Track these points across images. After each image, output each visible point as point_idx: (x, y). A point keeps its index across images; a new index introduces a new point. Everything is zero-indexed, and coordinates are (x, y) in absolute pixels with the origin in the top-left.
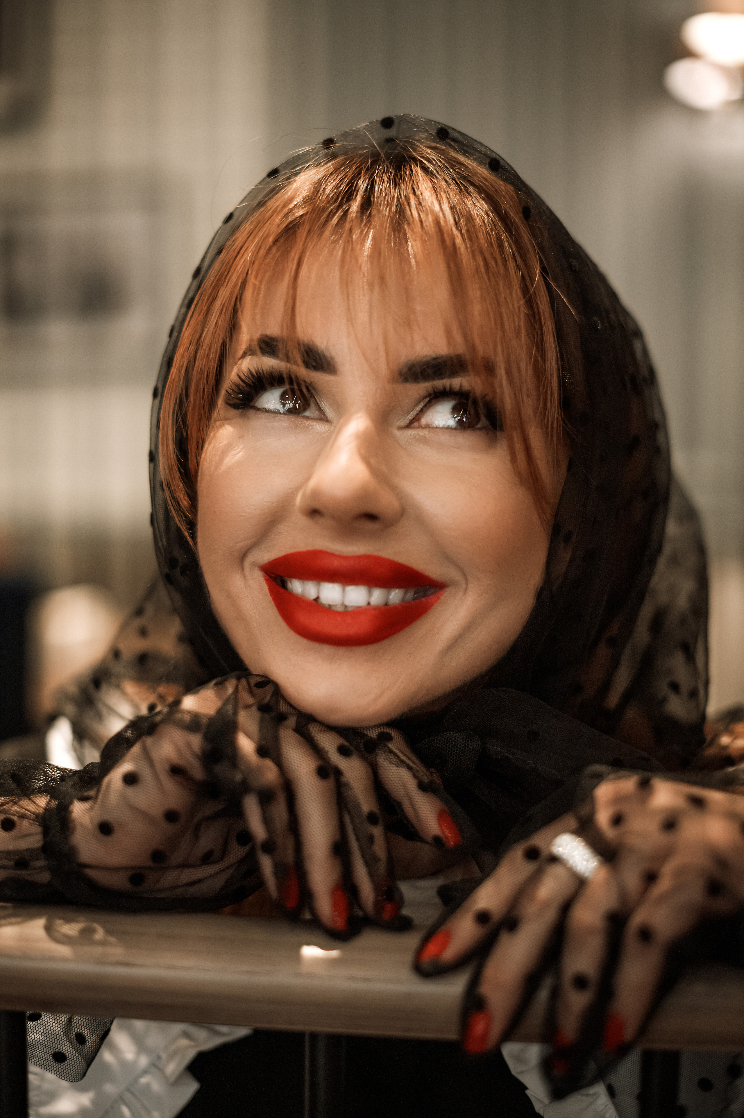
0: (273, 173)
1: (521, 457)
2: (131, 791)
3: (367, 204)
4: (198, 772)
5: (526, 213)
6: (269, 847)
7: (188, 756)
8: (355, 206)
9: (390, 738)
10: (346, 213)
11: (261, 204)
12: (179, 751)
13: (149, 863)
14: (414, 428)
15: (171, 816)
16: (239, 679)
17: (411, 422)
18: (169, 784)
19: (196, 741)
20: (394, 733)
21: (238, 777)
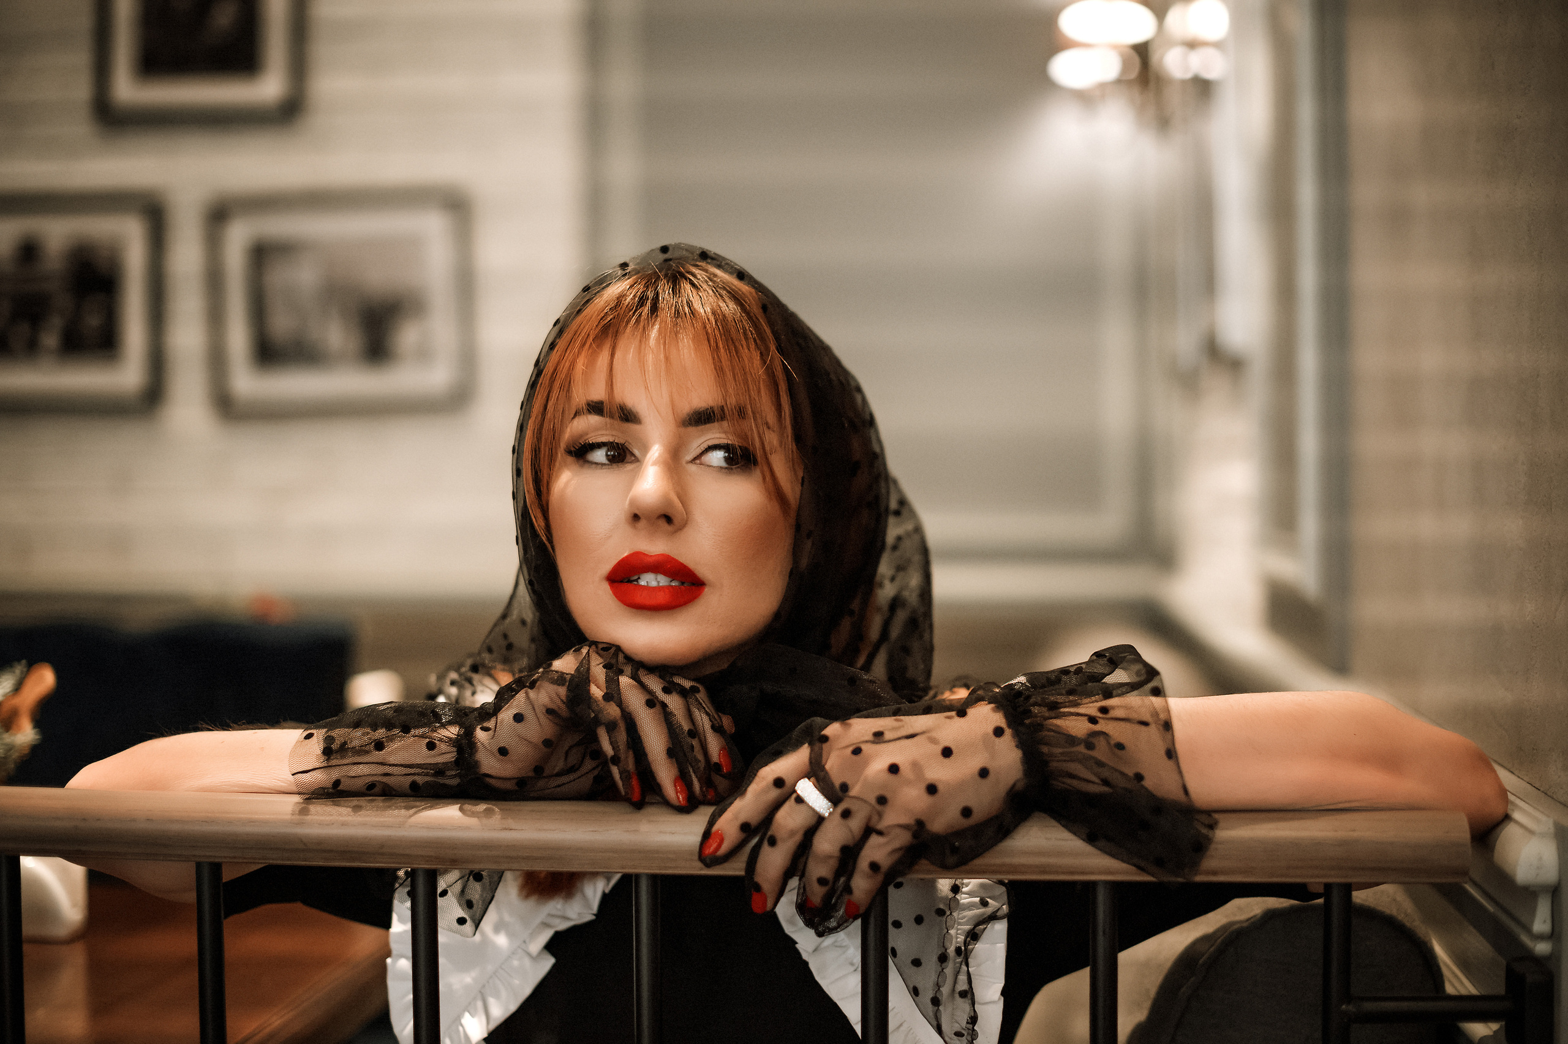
0: (586, 289)
1: (768, 478)
2: (518, 726)
3: (654, 309)
4: (564, 711)
5: (764, 308)
6: (616, 760)
7: (559, 702)
8: (646, 309)
9: (698, 691)
10: (640, 315)
11: (579, 312)
12: (551, 699)
13: (531, 774)
14: (695, 463)
15: (547, 743)
16: (590, 646)
17: (695, 459)
18: (544, 720)
19: (562, 691)
20: (701, 688)
21: (593, 715)
